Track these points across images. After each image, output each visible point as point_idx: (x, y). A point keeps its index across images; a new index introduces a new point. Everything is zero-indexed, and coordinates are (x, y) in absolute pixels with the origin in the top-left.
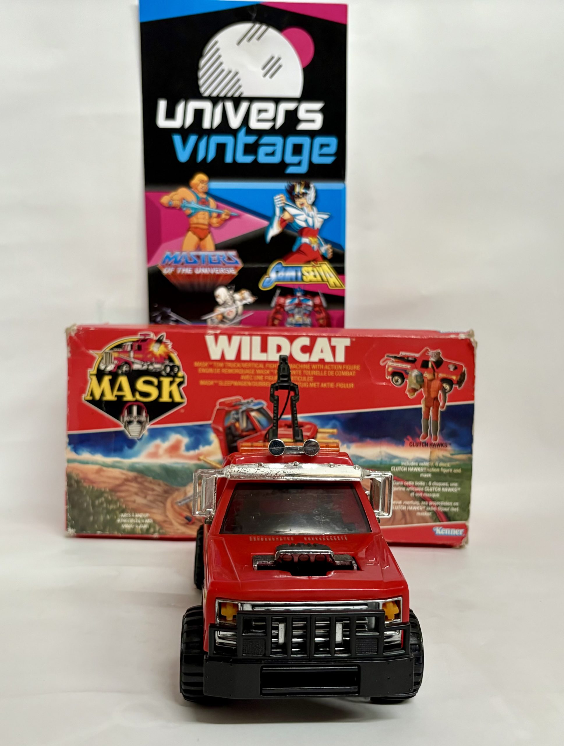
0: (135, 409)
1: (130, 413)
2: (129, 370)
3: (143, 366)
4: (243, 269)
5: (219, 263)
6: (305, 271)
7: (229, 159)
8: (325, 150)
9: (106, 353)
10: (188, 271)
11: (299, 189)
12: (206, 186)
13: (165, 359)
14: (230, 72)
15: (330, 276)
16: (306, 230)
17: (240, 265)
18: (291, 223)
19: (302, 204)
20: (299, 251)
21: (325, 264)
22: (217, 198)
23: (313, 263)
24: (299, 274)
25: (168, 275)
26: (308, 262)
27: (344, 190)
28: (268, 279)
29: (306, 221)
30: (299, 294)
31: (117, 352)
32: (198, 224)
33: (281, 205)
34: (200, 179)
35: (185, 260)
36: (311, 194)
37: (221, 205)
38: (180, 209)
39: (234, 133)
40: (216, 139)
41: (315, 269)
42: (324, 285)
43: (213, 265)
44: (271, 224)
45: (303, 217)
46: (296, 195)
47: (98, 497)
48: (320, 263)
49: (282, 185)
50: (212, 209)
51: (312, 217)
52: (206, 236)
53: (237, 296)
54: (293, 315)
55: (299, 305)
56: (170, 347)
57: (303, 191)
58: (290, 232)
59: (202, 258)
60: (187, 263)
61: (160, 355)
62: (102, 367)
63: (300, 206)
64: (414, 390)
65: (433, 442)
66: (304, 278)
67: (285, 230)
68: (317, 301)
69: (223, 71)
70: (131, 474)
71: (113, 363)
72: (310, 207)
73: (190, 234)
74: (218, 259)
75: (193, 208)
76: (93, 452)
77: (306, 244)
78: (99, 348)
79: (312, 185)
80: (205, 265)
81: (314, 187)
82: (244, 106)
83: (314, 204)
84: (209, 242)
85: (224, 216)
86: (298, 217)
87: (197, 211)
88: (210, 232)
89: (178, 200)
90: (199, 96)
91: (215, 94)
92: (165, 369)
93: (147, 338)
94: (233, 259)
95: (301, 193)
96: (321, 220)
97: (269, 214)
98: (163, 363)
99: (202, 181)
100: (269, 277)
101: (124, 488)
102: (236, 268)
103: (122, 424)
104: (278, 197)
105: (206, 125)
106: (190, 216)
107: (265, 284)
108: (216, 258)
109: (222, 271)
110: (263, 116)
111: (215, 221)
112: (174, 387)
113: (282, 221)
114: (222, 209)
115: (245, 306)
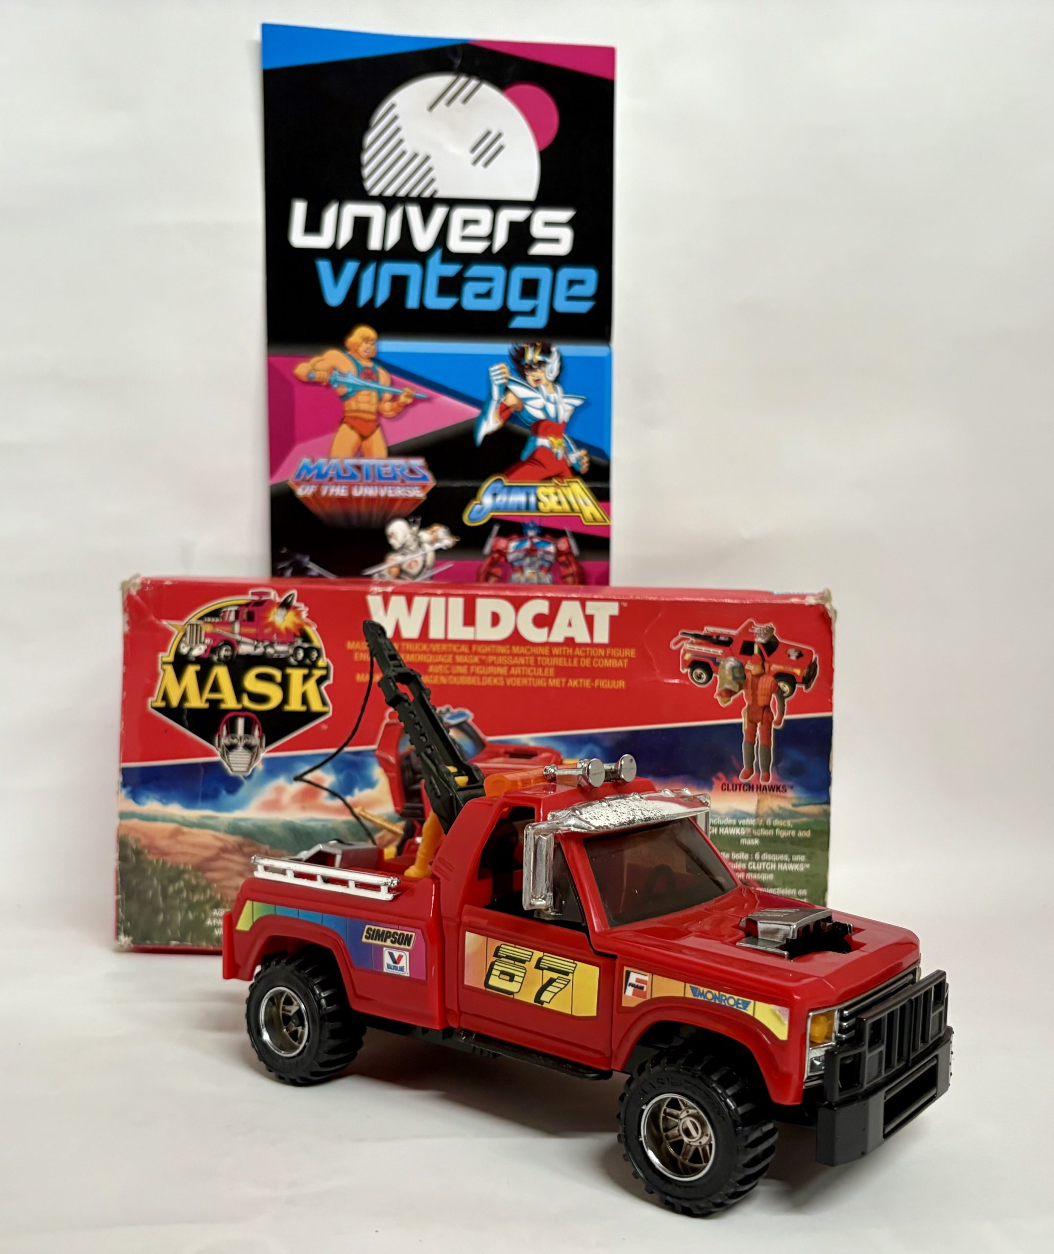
0: (241, 723)
1: (232, 730)
2: (232, 656)
3: (256, 647)
4: (435, 488)
5: (394, 478)
6: (543, 493)
7: (412, 302)
8: (577, 290)
9: (192, 625)
10: (340, 491)
11: (532, 355)
12: (373, 347)
13: (295, 636)
14: (415, 155)
15: (586, 504)
16: (543, 424)
17: (431, 483)
18: (519, 412)
19: (537, 381)
20: (532, 459)
21: (577, 482)
22: (391, 369)
23: (555, 481)
24: (533, 499)
25: (306, 498)
26: (548, 479)
27: (610, 356)
28: (478, 507)
29: (544, 409)
30: (531, 533)
31: (210, 623)
32: (358, 411)
33: (501, 382)
34: (363, 334)
35: (334, 472)
36: (553, 365)
37: (397, 379)
38: (329, 386)
39: (422, 258)
40: (390, 269)
41: (559, 491)
42: (574, 518)
43: (383, 482)
44: (484, 414)
45: (540, 402)
46: (527, 364)
47: (172, 881)
48: (568, 480)
49: (504, 348)
50: (384, 385)
51: (555, 403)
52: (372, 433)
53: (425, 535)
54: (521, 569)
55: (531, 552)
56: (304, 615)
57: (539, 358)
58: (516, 427)
59: (364, 469)
60: (338, 478)
61: (287, 629)
62: (184, 650)
63: (533, 384)
64: (730, 693)
65: (763, 783)
66: (541, 505)
67: (509, 423)
68: (563, 545)
69: (403, 153)
70: (232, 839)
71: (204, 643)
72: (550, 385)
73: (344, 428)
74: (393, 471)
75: (349, 385)
76: (164, 801)
77: (543, 448)
78: (180, 617)
79: (554, 349)
80: (369, 481)
81: (558, 352)
82: (439, 213)
83: (557, 381)
84: (377, 443)
85: (403, 399)
86: (530, 403)
87: (357, 389)
88: (378, 426)
89: (323, 371)
90: (363, 196)
91: (389, 192)
92: (295, 655)
93: (264, 598)
94: (418, 473)
95: (535, 361)
96: (570, 408)
97: (481, 396)
98: (291, 643)
99: (366, 339)
100: (481, 504)
101: (220, 863)
102: (423, 487)
103: (217, 750)
104: (497, 367)
105: (374, 243)
106: (345, 397)
107: (473, 516)
108: (389, 469)
109: (400, 492)
110: (472, 230)
111: (387, 406)
112: (311, 685)
113: (504, 409)
114: (401, 386)
115: (439, 552)
